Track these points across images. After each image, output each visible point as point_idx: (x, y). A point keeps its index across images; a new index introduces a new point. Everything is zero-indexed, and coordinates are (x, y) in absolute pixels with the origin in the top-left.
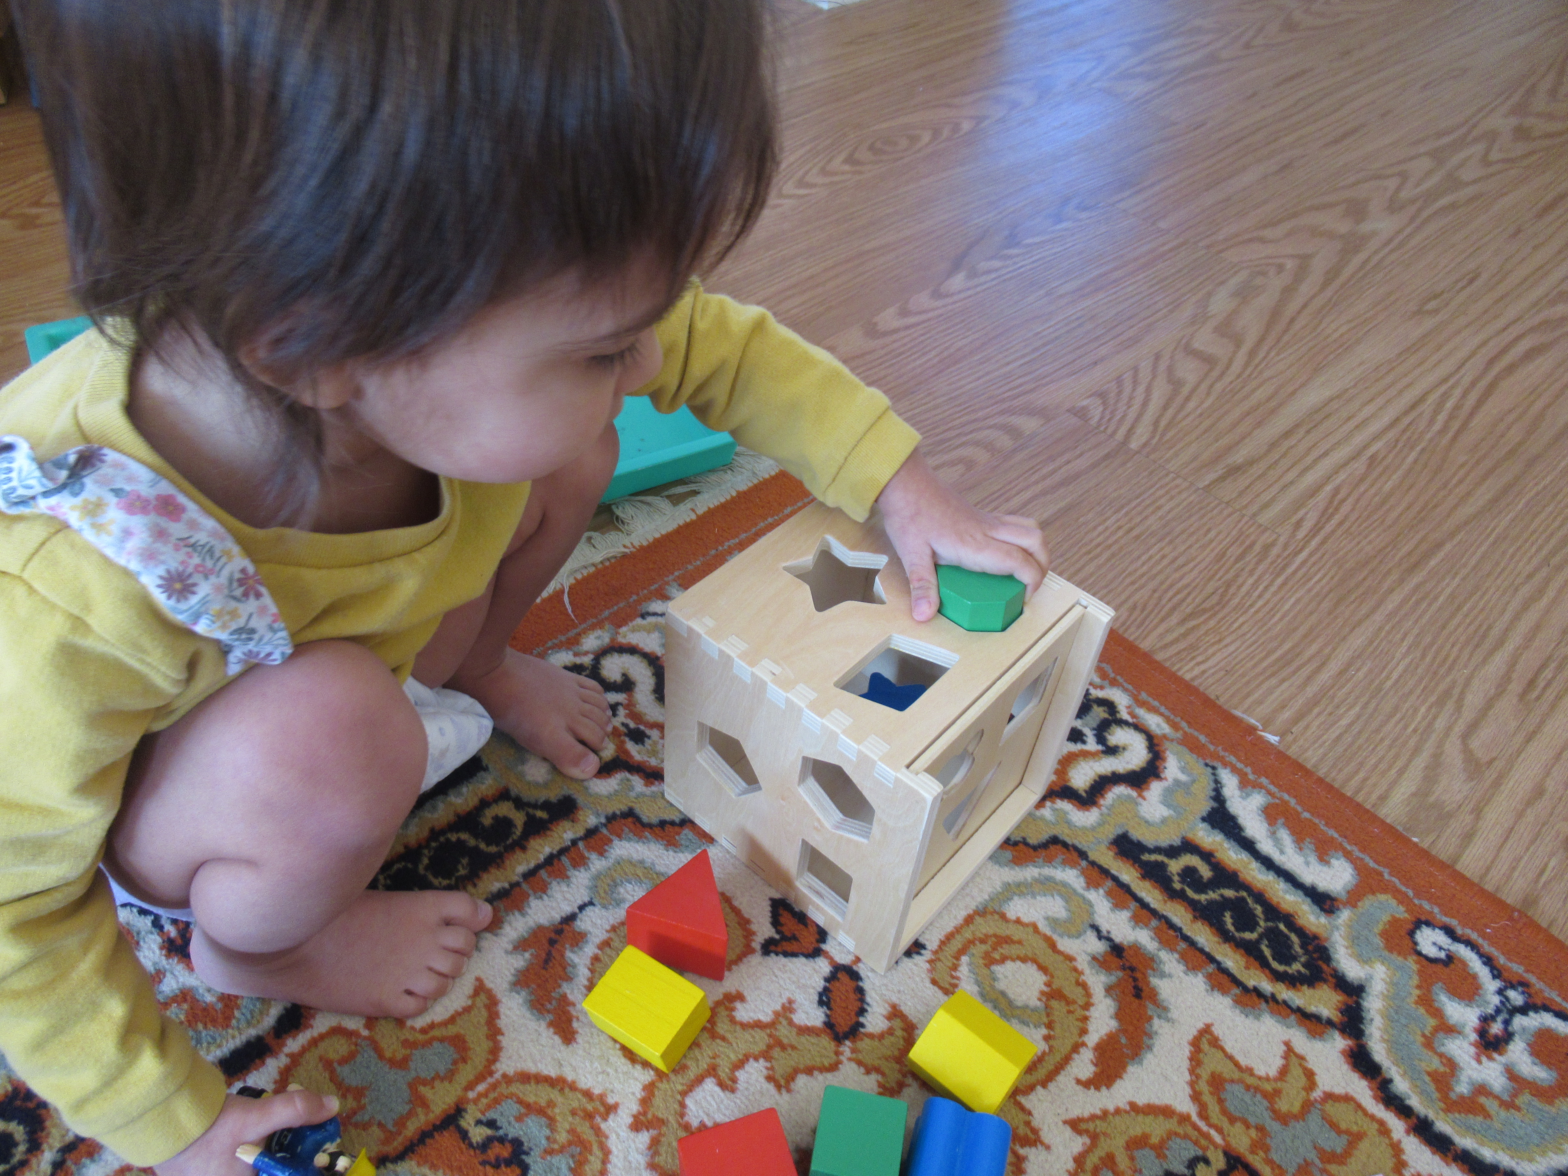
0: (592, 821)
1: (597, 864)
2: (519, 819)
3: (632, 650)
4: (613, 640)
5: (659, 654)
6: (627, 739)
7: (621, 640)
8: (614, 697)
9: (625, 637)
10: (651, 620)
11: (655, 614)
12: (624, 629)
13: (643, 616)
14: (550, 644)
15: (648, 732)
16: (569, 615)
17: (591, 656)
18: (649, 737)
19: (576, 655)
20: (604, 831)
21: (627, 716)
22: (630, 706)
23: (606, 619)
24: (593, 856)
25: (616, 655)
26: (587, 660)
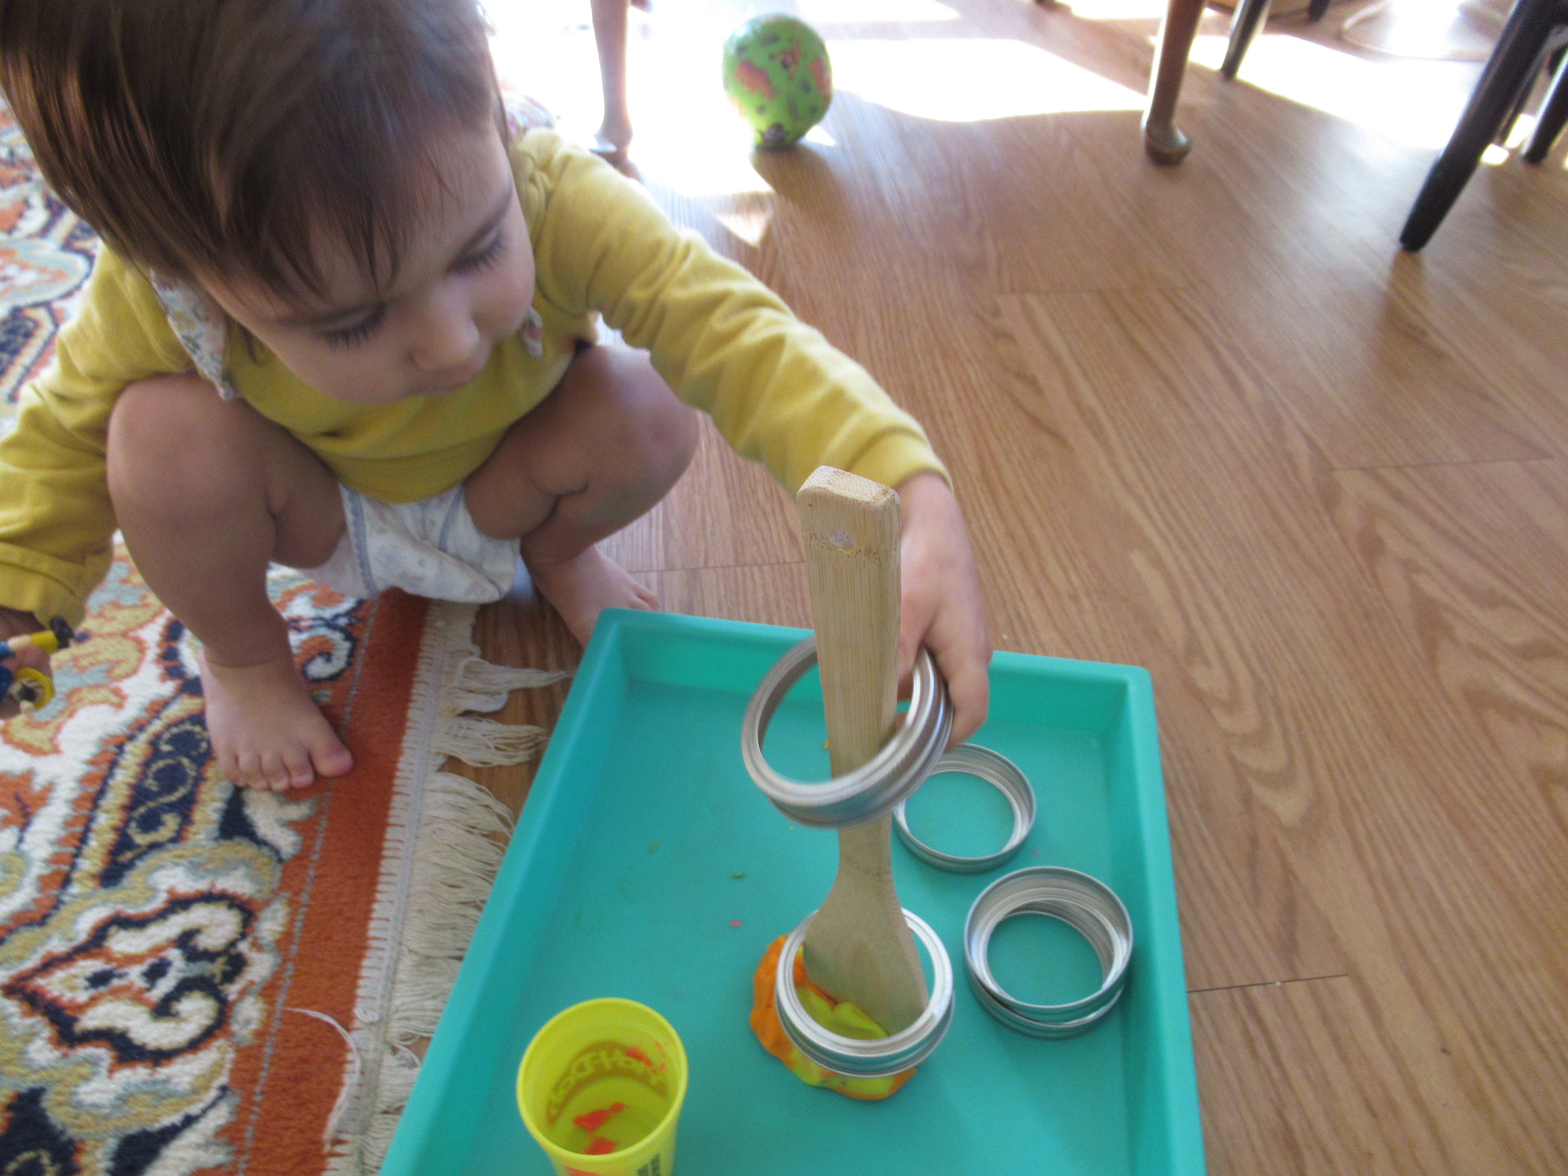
0: (75, 889)
1: (38, 869)
2: (141, 839)
3: (195, 1045)
4: (230, 1035)
5: (159, 1069)
6: (107, 967)
7: (220, 1042)
8: (165, 985)
9: (219, 1048)
10: (213, 1094)
11: (213, 1104)
12: (231, 1055)
13: (224, 1089)
14: (290, 966)
15: (93, 992)
16: (306, 1006)
17: (232, 997)
18: (86, 988)
19: (252, 983)
20: (55, 892)
21: (132, 984)
22: (138, 997)
23: (261, 1046)
24: (46, 871)
25: (207, 1022)
26: (232, 990)
